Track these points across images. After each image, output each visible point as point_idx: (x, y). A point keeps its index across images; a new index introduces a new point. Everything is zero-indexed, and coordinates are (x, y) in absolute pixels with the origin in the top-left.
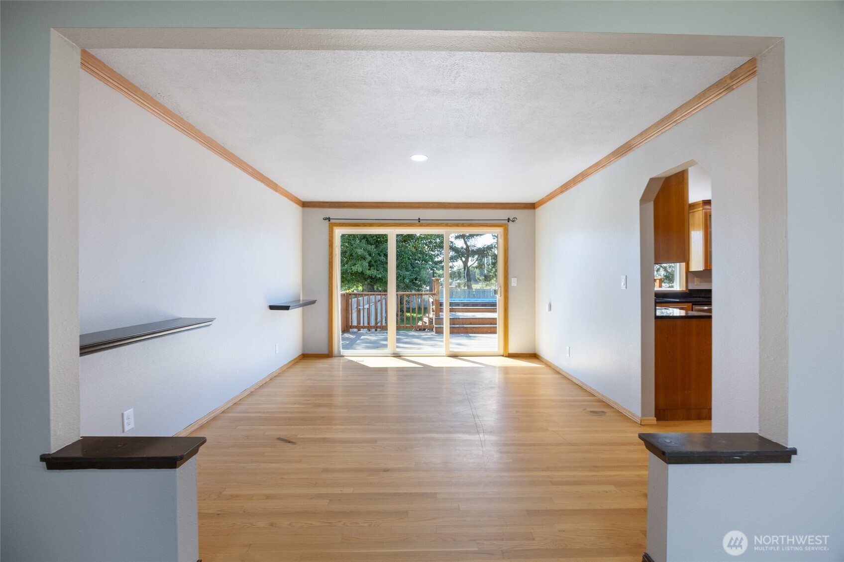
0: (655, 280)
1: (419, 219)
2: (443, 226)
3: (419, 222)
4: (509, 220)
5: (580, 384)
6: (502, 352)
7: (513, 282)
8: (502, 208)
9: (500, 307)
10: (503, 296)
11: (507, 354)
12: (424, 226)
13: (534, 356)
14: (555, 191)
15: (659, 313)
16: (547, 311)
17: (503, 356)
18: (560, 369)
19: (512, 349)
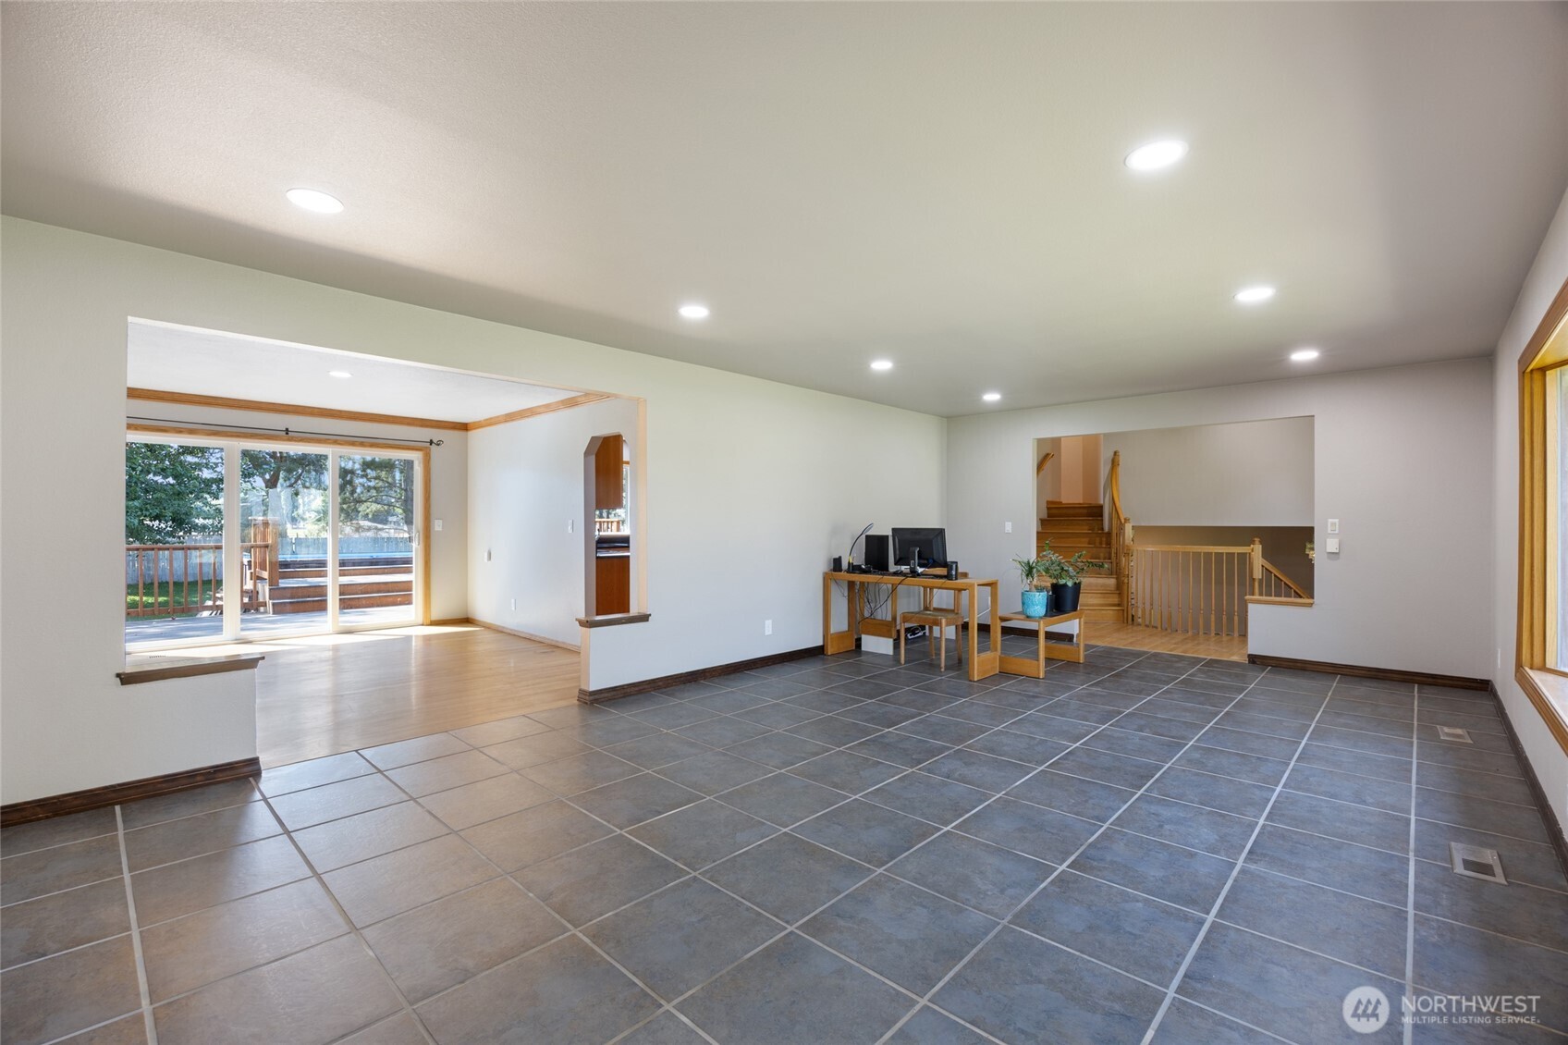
0: (596, 522)
1: (287, 429)
2: (330, 443)
3: (287, 434)
4: (431, 442)
5: (528, 637)
6: (420, 621)
7: (437, 526)
8: (422, 426)
9: (417, 565)
10: (422, 545)
11: (429, 622)
12: (295, 441)
13: (467, 621)
14: (498, 417)
15: (599, 555)
16: (486, 560)
17: (423, 625)
18: (503, 627)
19: (435, 616)
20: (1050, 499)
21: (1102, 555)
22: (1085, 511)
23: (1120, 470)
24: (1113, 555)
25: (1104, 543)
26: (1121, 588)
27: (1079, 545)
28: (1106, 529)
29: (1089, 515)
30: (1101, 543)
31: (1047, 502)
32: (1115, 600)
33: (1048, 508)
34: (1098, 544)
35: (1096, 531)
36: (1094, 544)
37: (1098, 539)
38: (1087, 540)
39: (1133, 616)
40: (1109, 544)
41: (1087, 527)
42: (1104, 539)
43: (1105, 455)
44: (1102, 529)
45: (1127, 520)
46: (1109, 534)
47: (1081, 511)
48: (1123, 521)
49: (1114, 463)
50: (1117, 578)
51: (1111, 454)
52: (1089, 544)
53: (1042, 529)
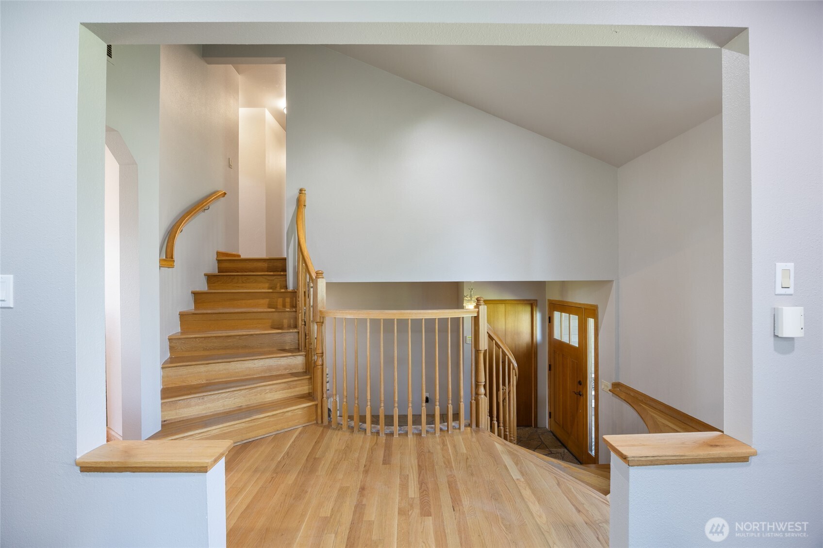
20: (222, 249)
21: (285, 322)
22: (265, 265)
23: (307, 212)
24: (300, 322)
25: (288, 305)
26: (310, 370)
27: (255, 310)
28: (291, 287)
29: (269, 270)
30: (284, 306)
31: (218, 253)
32: (303, 388)
33: (219, 261)
34: (280, 306)
35: (278, 290)
36: (276, 308)
37: (280, 300)
38: (266, 301)
39: (329, 410)
40: (294, 306)
41: (267, 285)
42: (288, 300)
43: (290, 194)
44: (286, 287)
45: (319, 274)
46: (294, 293)
47: (260, 264)
48: (314, 276)
49: (300, 203)
50: (306, 356)
51: (296, 192)
52: (269, 307)
53: (209, 287)
